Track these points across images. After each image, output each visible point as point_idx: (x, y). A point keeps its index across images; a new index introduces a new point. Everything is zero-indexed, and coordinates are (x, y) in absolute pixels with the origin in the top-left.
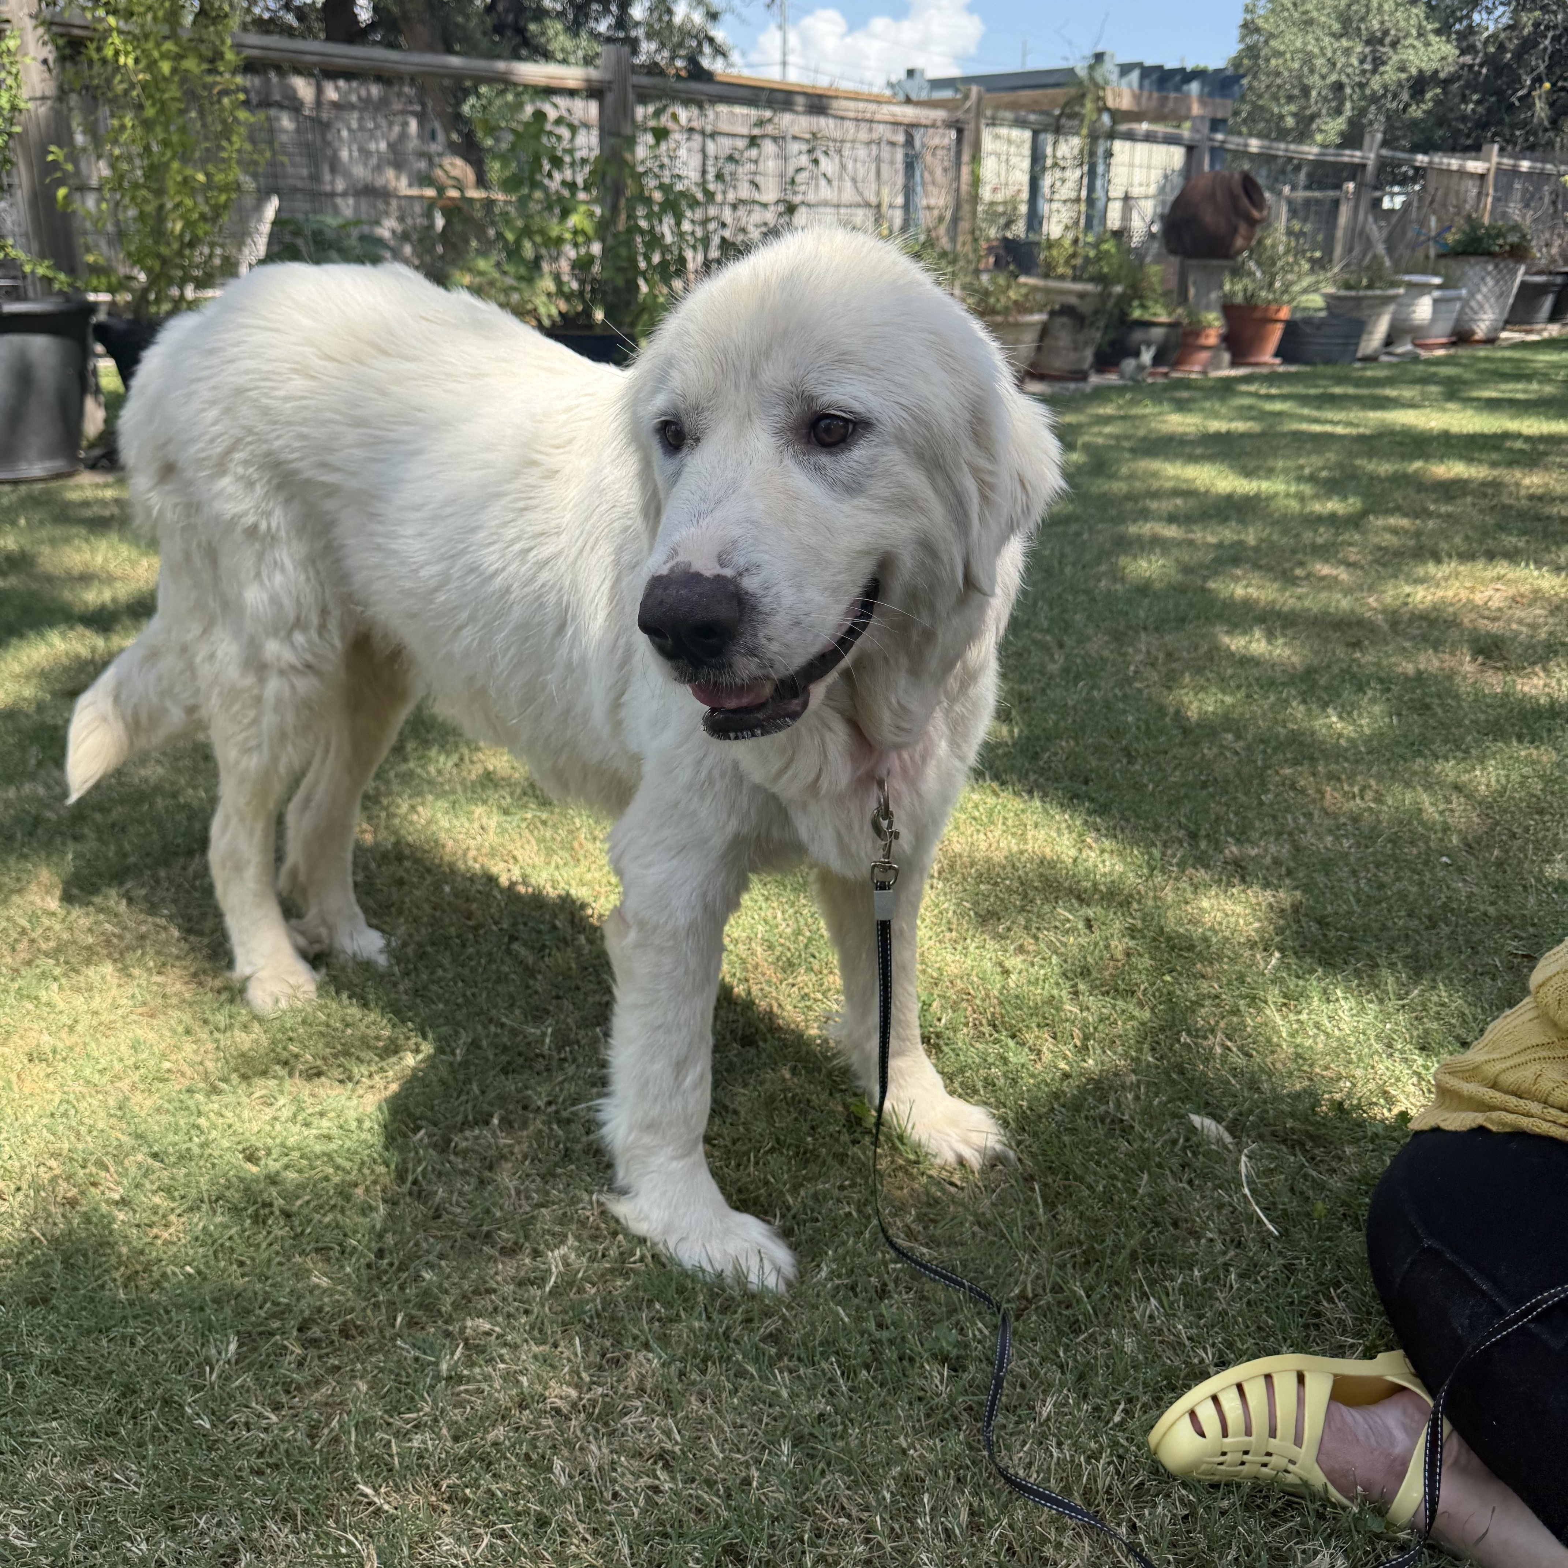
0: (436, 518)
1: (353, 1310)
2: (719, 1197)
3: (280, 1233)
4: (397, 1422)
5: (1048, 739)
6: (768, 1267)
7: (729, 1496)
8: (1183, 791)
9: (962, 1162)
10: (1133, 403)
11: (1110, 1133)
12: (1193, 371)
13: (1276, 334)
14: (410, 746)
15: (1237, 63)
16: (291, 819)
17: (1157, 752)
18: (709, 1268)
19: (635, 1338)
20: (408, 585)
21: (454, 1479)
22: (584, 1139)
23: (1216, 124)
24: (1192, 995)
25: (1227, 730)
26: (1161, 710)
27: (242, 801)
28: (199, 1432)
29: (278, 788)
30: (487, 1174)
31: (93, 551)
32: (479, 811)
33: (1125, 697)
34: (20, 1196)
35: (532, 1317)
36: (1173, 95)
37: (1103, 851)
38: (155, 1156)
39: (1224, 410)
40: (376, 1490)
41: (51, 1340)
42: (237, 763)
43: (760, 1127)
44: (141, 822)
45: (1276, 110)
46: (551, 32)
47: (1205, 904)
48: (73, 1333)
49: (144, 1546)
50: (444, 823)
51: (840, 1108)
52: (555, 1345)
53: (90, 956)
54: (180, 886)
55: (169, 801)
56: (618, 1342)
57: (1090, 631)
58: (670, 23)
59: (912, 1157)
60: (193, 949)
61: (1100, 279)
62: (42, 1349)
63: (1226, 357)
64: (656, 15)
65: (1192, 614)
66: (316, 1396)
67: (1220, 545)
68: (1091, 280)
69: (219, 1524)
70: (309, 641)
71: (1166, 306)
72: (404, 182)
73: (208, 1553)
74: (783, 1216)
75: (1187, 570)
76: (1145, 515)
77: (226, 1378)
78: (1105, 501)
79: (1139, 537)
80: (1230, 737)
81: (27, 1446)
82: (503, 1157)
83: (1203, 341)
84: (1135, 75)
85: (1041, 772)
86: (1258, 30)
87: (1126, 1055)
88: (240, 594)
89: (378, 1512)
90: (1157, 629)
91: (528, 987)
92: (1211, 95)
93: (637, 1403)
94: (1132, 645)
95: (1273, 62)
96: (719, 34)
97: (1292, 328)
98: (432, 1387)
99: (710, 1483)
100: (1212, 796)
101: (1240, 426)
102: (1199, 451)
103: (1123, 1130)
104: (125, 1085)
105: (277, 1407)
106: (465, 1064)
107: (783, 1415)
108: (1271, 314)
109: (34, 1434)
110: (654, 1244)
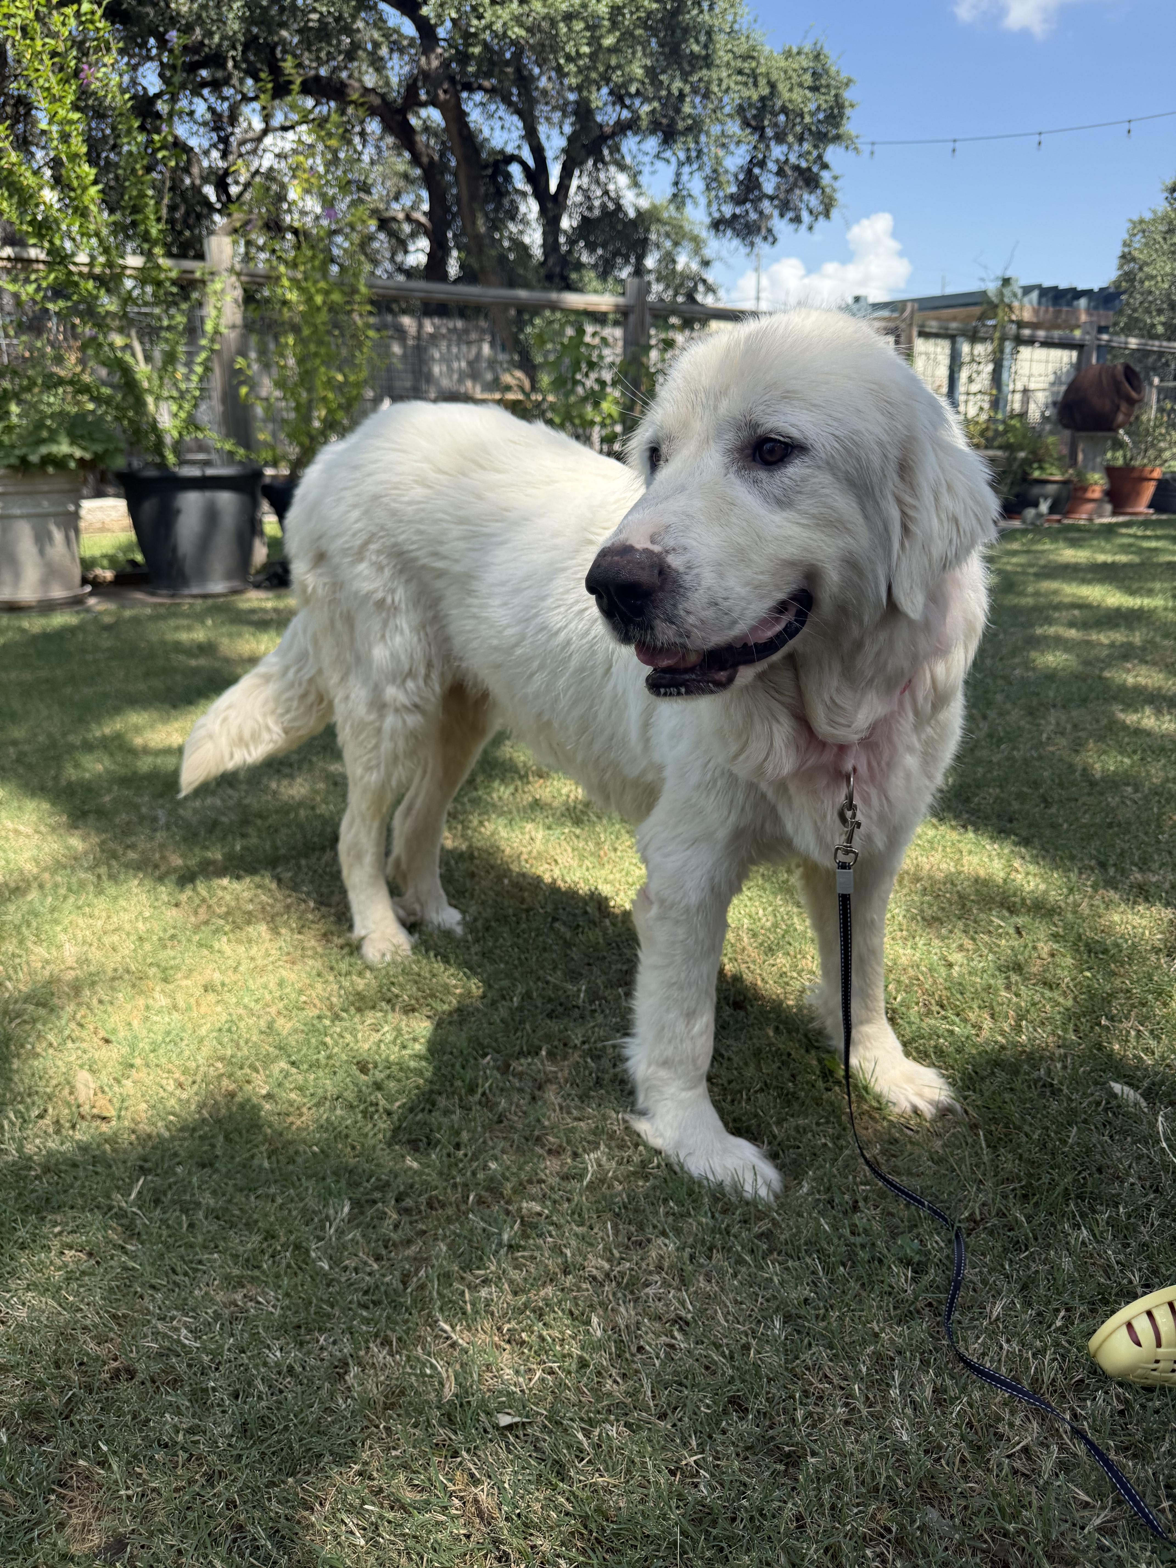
0: (517, 591)
1: (436, 1188)
2: (719, 1124)
3: (383, 1126)
4: (468, 1276)
5: (978, 787)
6: (760, 1181)
7: (732, 1358)
8: (1092, 830)
9: (916, 1111)
10: (1033, 542)
11: (1042, 1095)
12: (1081, 518)
13: (1149, 490)
14: (479, 779)
15: (1117, 283)
16: (397, 823)
17: (1069, 800)
18: (711, 1177)
19: (655, 1227)
20: (495, 642)
21: (513, 1324)
22: (612, 1071)
23: (1102, 330)
24: (1108, 988)
25: (1128, 784)
26: (1071, 767)
27: (364, 806)
28: (319, 1272)
29: (390, 797)
30: (537, 1093)
31: (258, 642)
32: (529, 826)
33: (1040, 758)
34: (196, 1087)
35: (574, 1204)
36: (1065, 309)
37: (1028, 874)
38: (293, 1063)
39: (1108, 547)
40: (453, 1327)
41: (214, 1193)
42: (362, 778)
43: (750, 1072)
44: (288, 826)
45: (1149, 321)
46: (586, 279)
47: (1116, 918)
48: (230, 1189)
49: (278, 1354)
50: (504, 833)
51: (815, 1062)
52: (591, 1228)
53: (250, 918)
54: (315, 871)
55: (309, 812)
56: (641, 1228)
57: (1008, 706)
58: (674, 270)
59: (875, 1104)
60: (323, 917)
61: (1007, 447)
62: (208, 1200)
63: (1108, 508)
64: (663, 264)
65: (1093, 695)
66: (407, 1253)
67: (1112, 645)
68: (1000, 447)
69: (334, 1343)
70: (418, 688)
71: (1059, 468)
72: (478, 389)
73: (326, 1364)
74: (770, 1143)
75: (1087, 663)
76: (1049, 621)
77: (340, 1232)
78: (1016, 611)
79: (1045, 637)
80: (1130, 789)
81: (196, 1270)
82: (549, 1081)
83: (1090, 495)
84: (1035, 295)
85: (972, 812)
86: (1134, 259)
87: (1053, 1033)
88: (370, 650)
89: (454, 1345)
90: (1064, 707)
91: (566, 955)
92: (1096, 308)
93: (656, 1278)
94: (1044, 718)
95: (1147, 283)
96: (710, 276)
97: (1163, 485)
98: (497, 1252)
99: (717, 1346)
100: (1117, 835)
101: (1123, 558)
102: (1089, 576)
103: (1053, 1093)
104: (273, 1010)
105: (378, 1258)
106: (520, 1009)
107: (775, 1297)
108: (1146, 474)
109: (200, 1262)
110: (668, 1156)
